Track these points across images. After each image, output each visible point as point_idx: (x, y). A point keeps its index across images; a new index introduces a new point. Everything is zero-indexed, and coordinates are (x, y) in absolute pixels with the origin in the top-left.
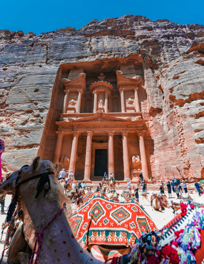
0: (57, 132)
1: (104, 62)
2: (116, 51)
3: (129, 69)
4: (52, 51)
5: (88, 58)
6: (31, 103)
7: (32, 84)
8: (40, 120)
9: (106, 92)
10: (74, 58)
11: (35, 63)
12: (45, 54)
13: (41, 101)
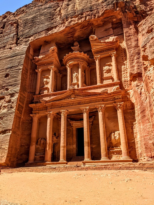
0: (31, 115)
1: (75, 29)
2: (88, 12)
3: (106, 30)
4: (22, 29)
5: (57, 28)
6: (3, 90)
7: (3, 69)
8: (11, 105)
9: (80, 64)
10: (42, 31)
11: (6, 46)
12: (15, 33)
13: (11, 85)
